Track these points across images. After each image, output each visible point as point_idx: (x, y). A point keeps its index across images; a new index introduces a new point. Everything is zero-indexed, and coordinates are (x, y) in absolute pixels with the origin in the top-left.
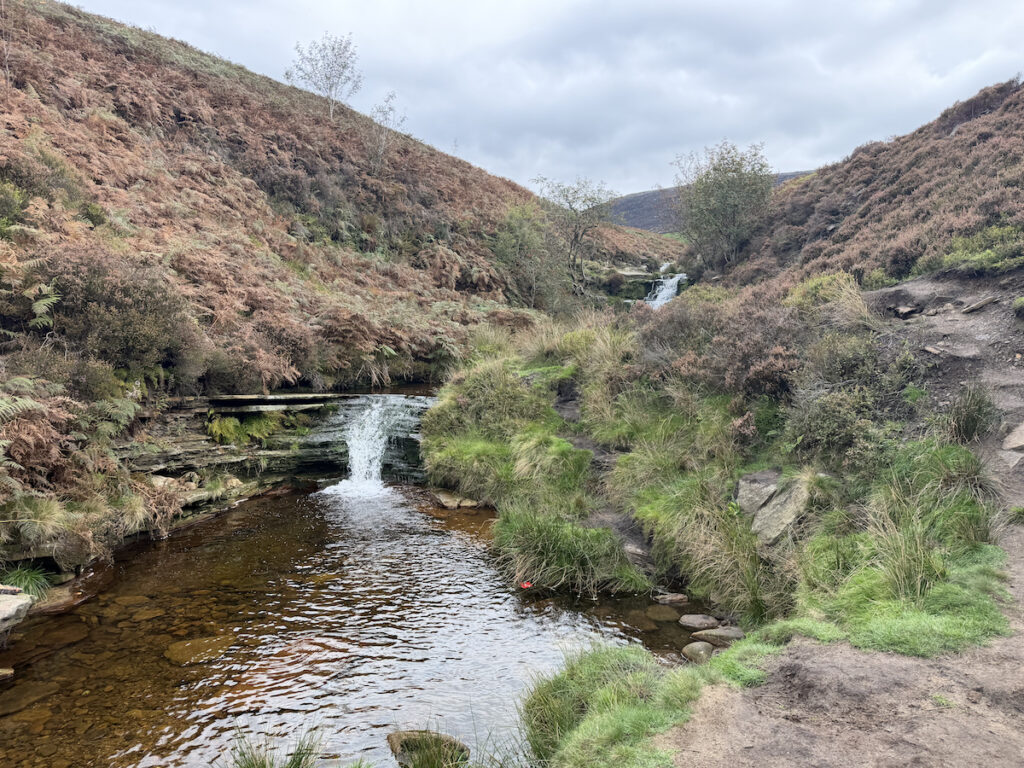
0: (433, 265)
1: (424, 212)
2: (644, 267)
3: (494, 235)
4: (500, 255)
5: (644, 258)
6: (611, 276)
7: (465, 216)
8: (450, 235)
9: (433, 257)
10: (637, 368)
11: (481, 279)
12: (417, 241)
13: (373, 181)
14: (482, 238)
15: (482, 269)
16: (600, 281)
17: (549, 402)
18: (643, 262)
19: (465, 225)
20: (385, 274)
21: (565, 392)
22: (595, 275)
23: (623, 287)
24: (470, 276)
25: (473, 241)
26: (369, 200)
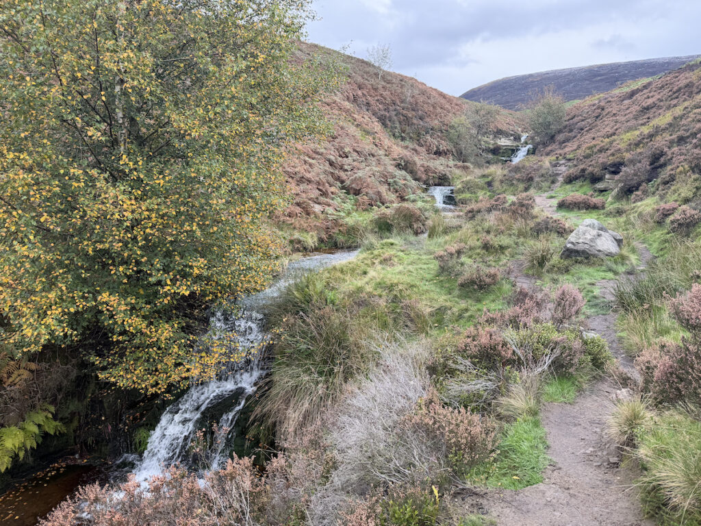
0: (426, 145)
1: (421, 123)
2: (512, 138)
3: (447, 131)
4: (451, 140)
5: (513, 133)
6: (495, 146)
7: (435, 123)
8: (431, 132)
9: (426, 142)
10: (507, 177)
11: (444, 150)
12: (419, 135)
13: (405, 112)
14: (442, 132)
15: (444, 146)
16: (489, 148)
17: (486, 186)
18: (512, 135)
19: (436, 127)
20: (413, 150)
21: (489, 184)
22: (487, 145)
23: (501, 151)
24: (440, 149)
25: (439, 134)
26: (404, 120)
